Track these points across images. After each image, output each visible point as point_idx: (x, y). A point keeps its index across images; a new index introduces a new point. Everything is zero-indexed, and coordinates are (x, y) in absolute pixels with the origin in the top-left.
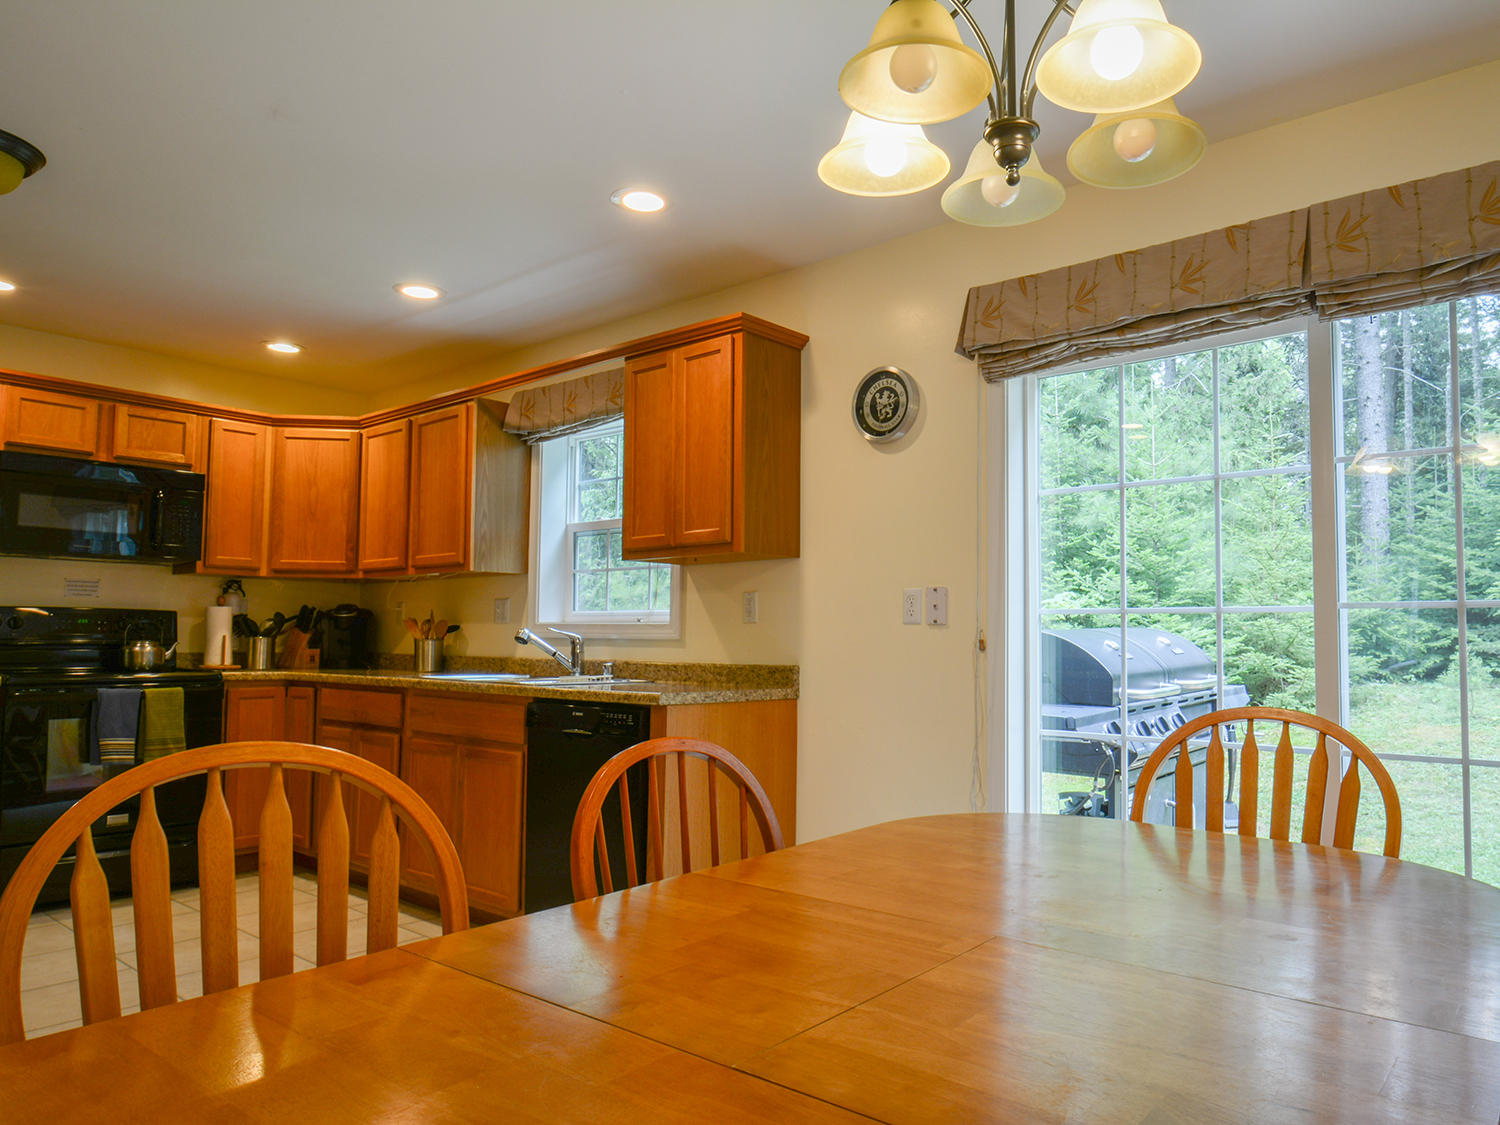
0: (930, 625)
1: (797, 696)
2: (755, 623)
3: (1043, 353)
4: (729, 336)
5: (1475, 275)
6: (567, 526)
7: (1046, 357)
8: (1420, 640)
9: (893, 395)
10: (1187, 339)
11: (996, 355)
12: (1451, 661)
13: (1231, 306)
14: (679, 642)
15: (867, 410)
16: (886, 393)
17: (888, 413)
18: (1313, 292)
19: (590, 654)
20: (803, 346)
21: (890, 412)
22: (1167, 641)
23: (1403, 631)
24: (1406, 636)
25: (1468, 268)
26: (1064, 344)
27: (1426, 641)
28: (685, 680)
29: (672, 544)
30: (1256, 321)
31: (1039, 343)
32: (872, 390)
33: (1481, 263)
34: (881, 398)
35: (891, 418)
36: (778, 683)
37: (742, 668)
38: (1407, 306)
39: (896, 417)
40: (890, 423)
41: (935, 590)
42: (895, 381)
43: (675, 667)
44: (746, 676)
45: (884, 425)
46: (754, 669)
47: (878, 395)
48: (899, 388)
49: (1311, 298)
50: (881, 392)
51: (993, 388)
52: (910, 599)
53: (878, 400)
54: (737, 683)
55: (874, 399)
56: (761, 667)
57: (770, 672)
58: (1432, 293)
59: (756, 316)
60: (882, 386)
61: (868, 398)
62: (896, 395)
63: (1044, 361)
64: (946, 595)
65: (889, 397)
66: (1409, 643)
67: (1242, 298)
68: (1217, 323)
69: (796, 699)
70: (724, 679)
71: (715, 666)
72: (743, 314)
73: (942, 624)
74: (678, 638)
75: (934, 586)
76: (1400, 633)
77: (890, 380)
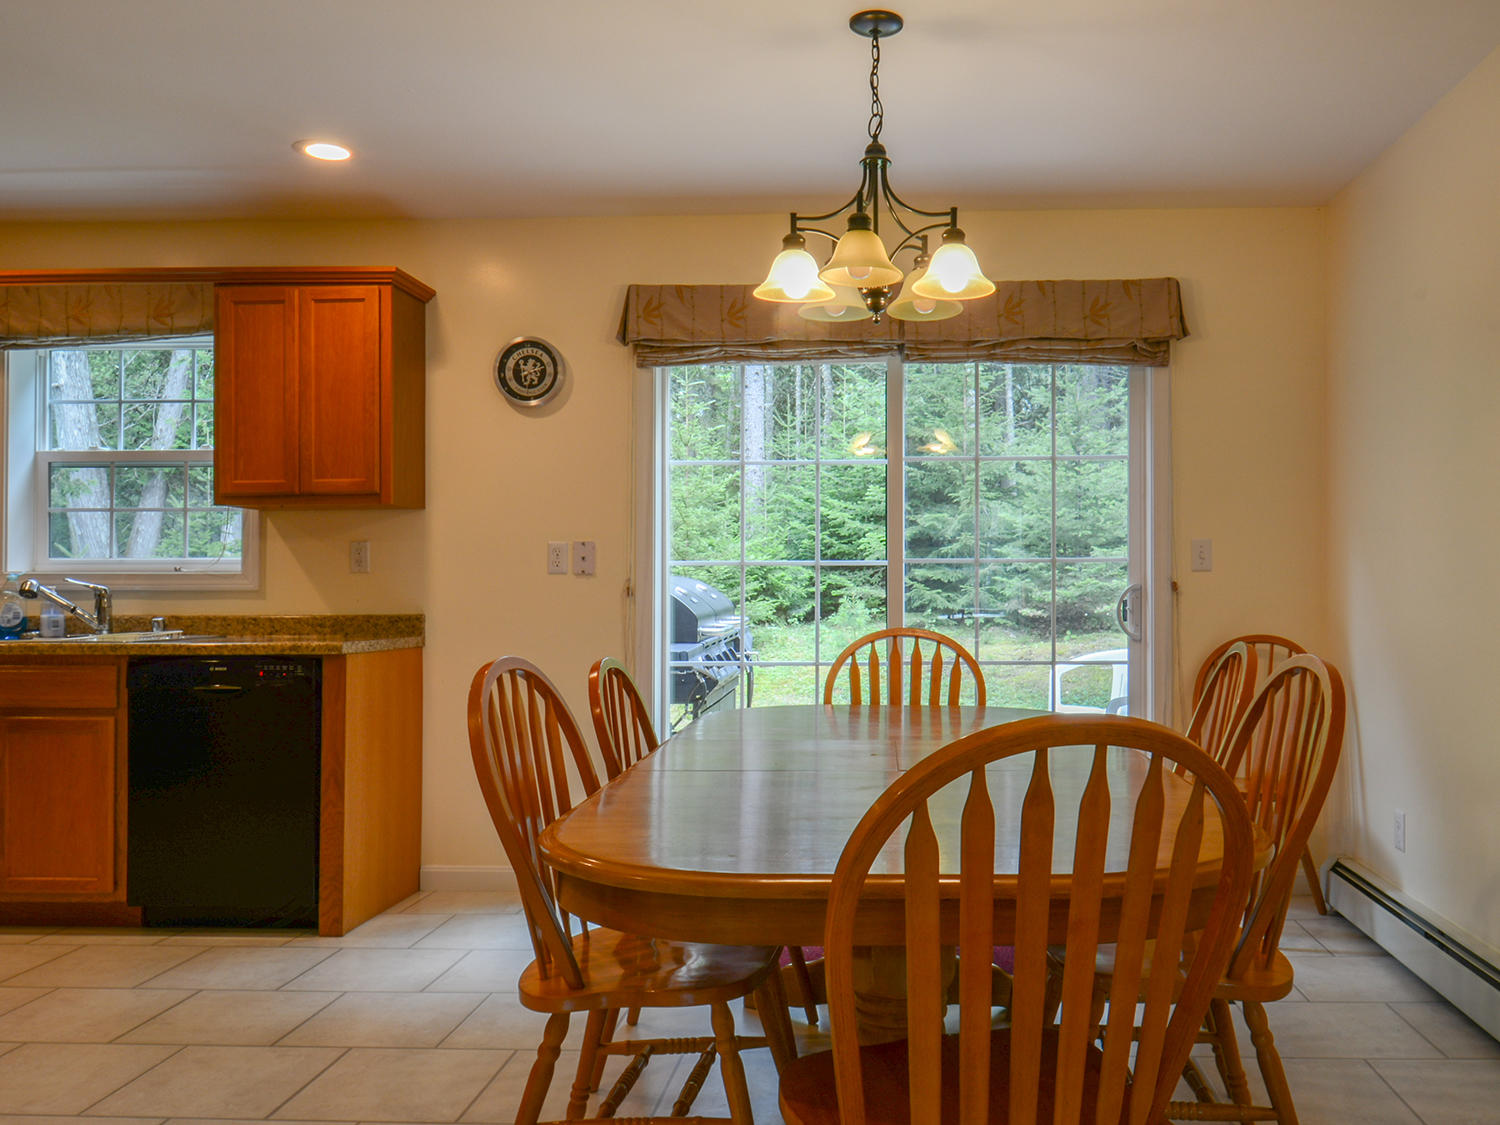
0: (577, 575)
1: (424, 644)
2: (367, 573)
3: (696, 353)
4: (376, 287)
5: (998, 351)
6: (36, 454)
7: (698, 356)
8: (802, 586)
9: (539, 364)
10: (809, 359)
11: (653, 347)
12: (840, 604)
13: (848, 343)
14: (259, 593)
15: (509, 374)
16: (531, 362)
17: (533, 380)
18: (903, 345)
19: (121, 608)
20: (428, 300)
21: (536, 379)
22: (704, 588)
23: (789, 578)
24: (789, 582)
25: (994, 346)
26: (717, 349)
27: (807, 586)
28: (271, 634)
29: (297, 490)
30: (861, 355)
31: (696, 344)
32: (515, 356)
33: (1002, 345)
34: (525, 364)
35: (536, 386)
36: (401, 633)
37: (354, 618)
38: (956, 362)
39: (541, 386)
40: (536, 389)
41: (583, 544)
42: (540, 352)
43: (255, 619)
44: (359, 626)
45: (530, 390)
46: (368, 618)
47: (521, 362)
48: (546, 359)
49: (901, 348)
50: (526, 359)
51: (642, 373)
52: (556, 552)
53: (522, 367)
54: (347, 634)
55: (517, 364)
56: (379, 617)
57: (391, 622)
58: (973, 357)
59: (404, 270)
60: (526, 354)
61: (511, 363)
62: (542, 364)
63: (696, 358)
64: (594, 548)
65: (535, 365)
66: (792, 588)
67: (858, 339)
68: (836, 352)
69: (421, 647)
70: (327, 630)
71: (315, 618)
72: (397, 269)
73: (589, 574)
74: (257, 588)
75: (582, 541)
76: (786, 579)
77: (535, 350)
